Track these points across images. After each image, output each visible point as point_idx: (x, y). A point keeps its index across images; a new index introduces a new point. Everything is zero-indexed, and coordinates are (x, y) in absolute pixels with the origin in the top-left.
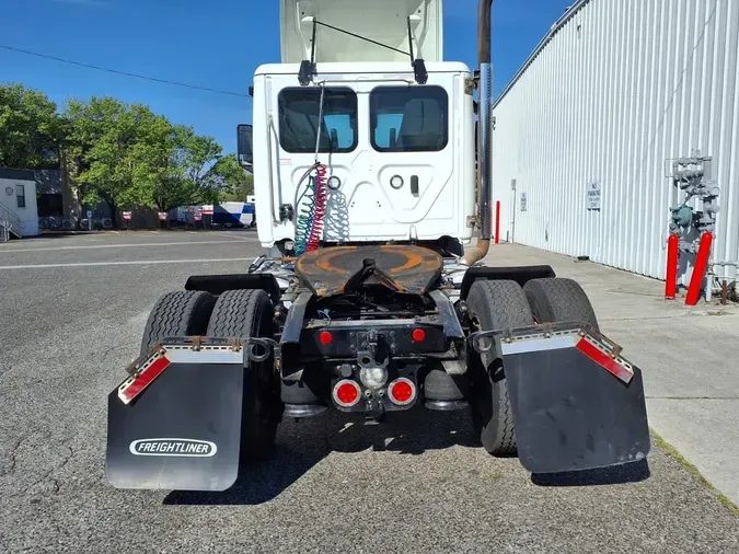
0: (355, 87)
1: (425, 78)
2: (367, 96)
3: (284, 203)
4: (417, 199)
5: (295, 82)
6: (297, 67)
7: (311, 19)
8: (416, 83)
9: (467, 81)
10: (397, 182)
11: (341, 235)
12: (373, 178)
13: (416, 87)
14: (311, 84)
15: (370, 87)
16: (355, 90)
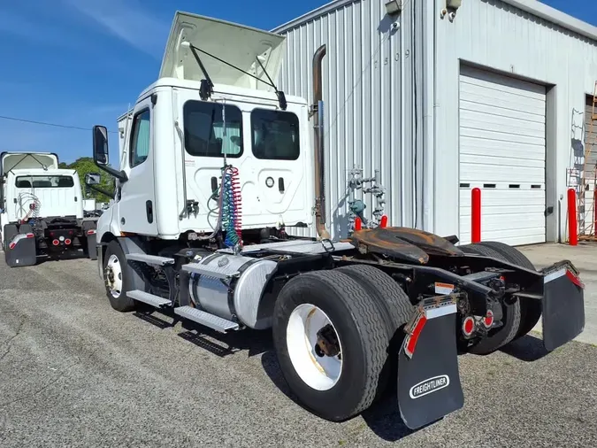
0: (241, 106)
1: (286, 106)
2: (249, 114)
3: (188, 199)
4: (283, 195)
5: (197, 97)
7: (188, 44)
8: (280, 109)
10: (270, 182)
13: (279, 112)
14: (209, 100)
15: (251, 107)
16: (241, 109)
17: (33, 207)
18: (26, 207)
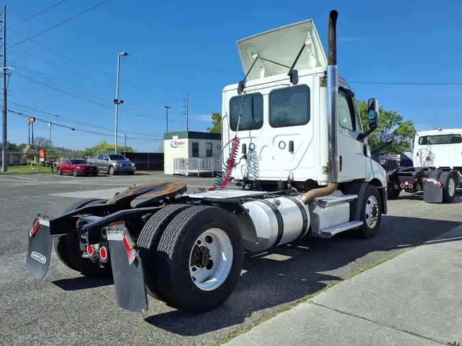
0: (262, 92)
1: (297, 81)
2: (268, 96)
4: (293, 155)
5: (236, 94)
6: (236, 86)
7: (257, 56)
8: (292, 85)
9: (321, 78)
10: (282, 145)
11: (255, 175)
12: (269, 143)
13: (293, 87)
14: (242, 94)
15: (268, 91)
16: (262, 94)
17: (428, 159)
18: (424, 159)
